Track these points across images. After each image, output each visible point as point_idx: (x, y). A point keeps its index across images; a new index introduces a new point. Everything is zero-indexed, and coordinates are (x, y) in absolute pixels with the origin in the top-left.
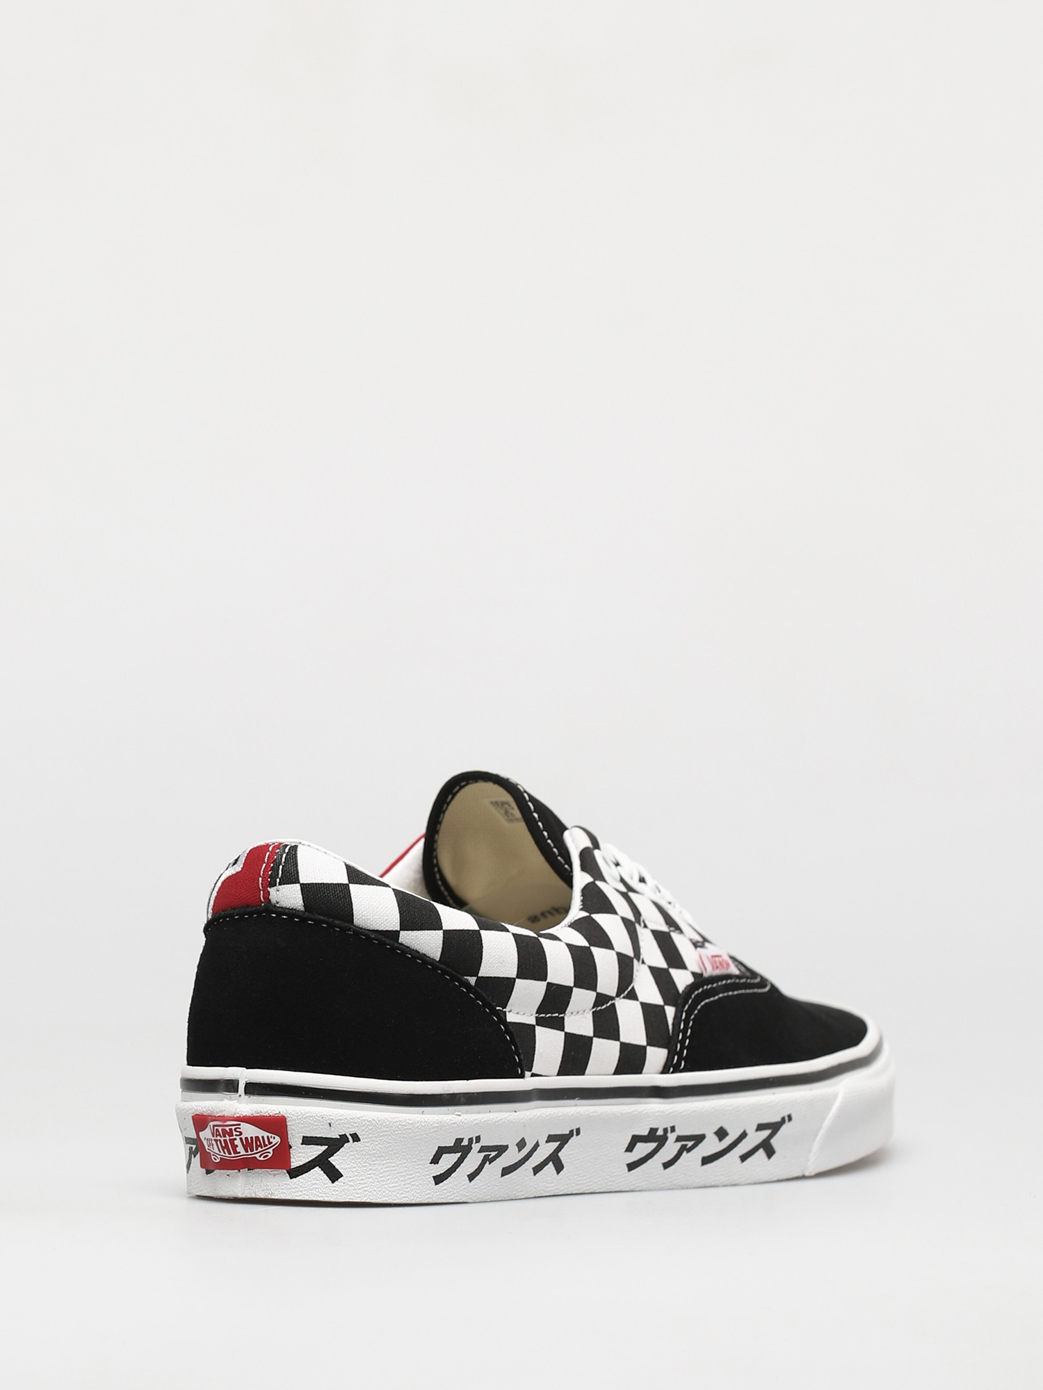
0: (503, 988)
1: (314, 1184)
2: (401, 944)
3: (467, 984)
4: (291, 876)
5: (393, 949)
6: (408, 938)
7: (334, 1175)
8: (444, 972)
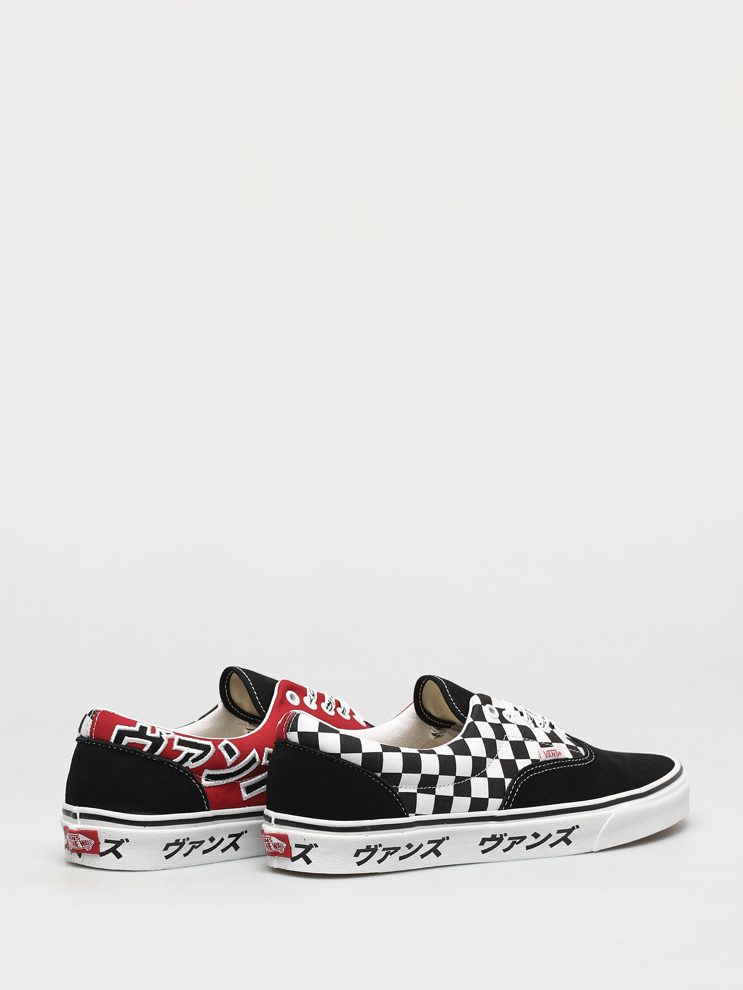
0: (395, 778)
1: (300, 865)
2: (342, 759)
3: (376, 777)
4: (294, 729)
5: (338, 762)
6: (345, 756)
7: (308, 861)
8: (364, 771)
